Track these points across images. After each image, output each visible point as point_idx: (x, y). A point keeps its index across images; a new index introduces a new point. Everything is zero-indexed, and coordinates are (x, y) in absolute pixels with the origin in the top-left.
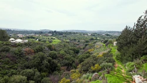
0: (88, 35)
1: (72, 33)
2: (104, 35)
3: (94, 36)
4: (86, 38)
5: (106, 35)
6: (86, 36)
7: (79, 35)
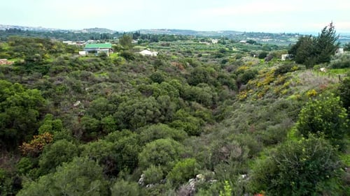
0: (211, 42)
1: (176, 37)
2: (245, 41)
3: (224, 43)
4: (211, 49)
5: (248, 42)
6: (209, 44)
7: (192, 42)
